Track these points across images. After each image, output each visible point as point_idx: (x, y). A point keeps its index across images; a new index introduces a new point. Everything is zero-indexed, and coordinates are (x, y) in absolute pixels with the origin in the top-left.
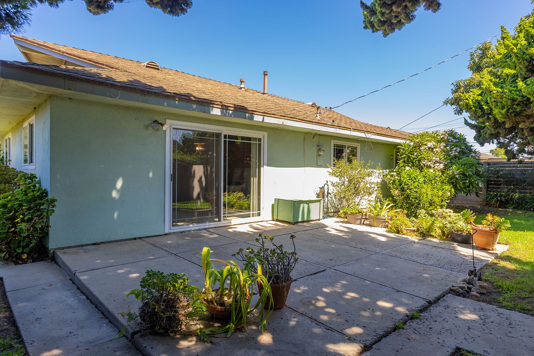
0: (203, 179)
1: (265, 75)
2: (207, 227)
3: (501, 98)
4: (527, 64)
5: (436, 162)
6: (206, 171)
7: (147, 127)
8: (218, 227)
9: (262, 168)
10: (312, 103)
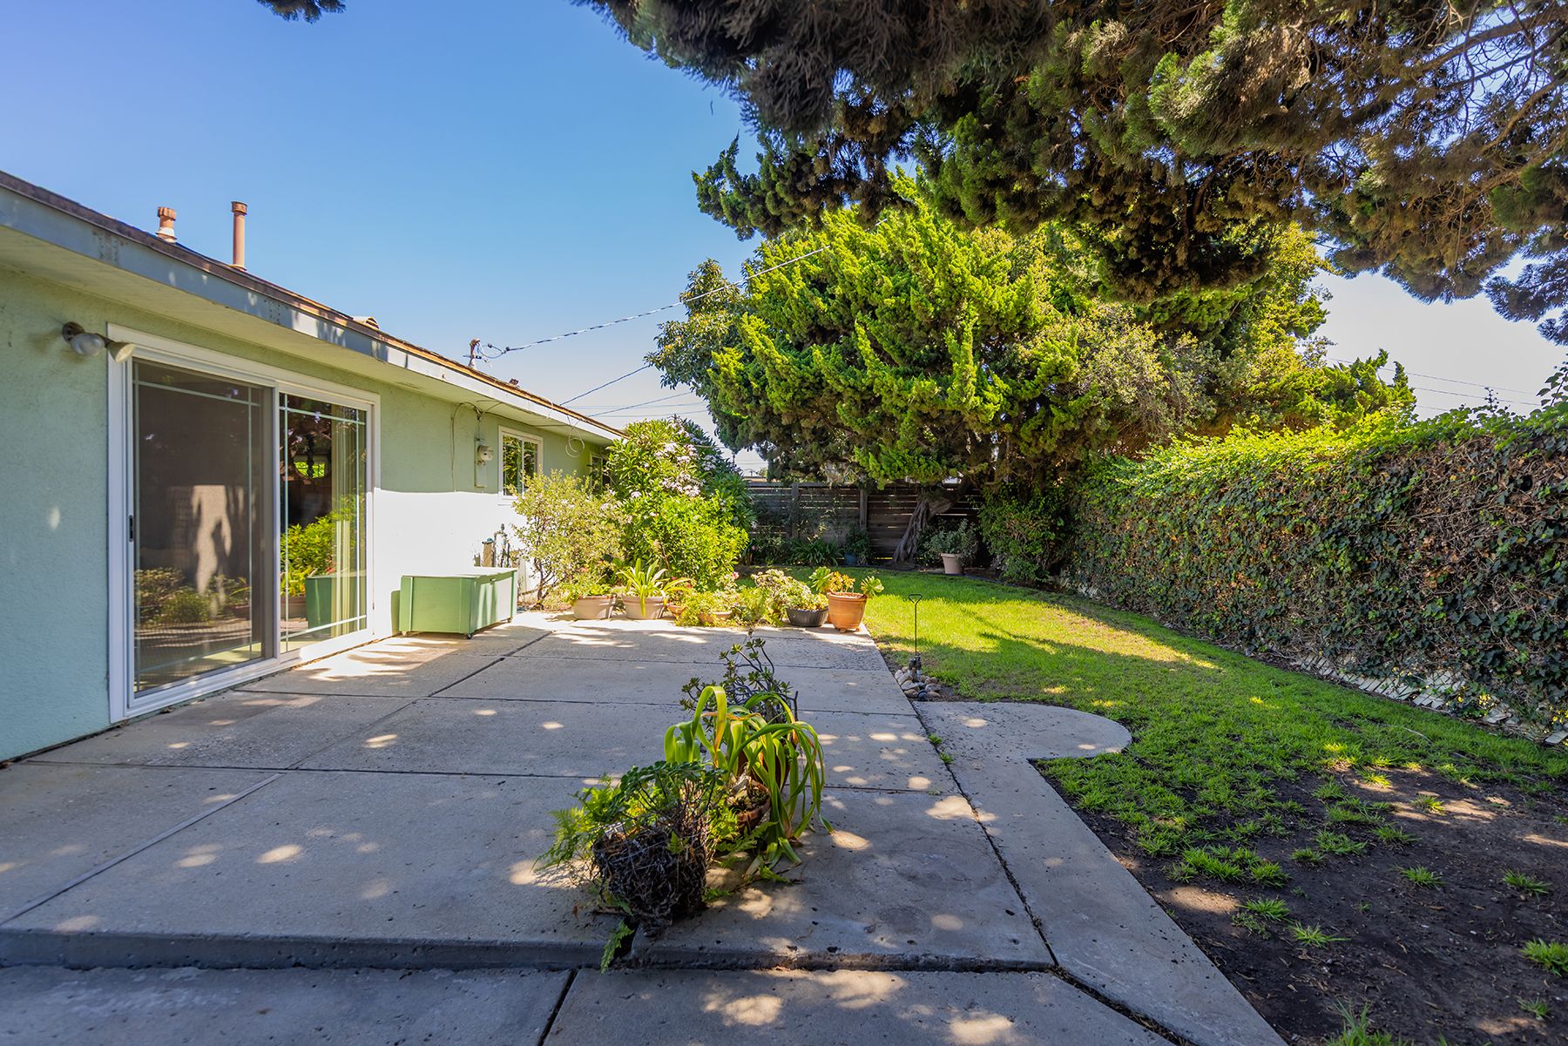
0: (226, 530)
1: (237, 213)
2: (239, 680)
3: (787, 374)
4: (810, 321)
5: (686, 483)
6: (232, 506)
7: (39, 343)
8: (267, 676)
9: (369, 494)
10: (366, 319)
